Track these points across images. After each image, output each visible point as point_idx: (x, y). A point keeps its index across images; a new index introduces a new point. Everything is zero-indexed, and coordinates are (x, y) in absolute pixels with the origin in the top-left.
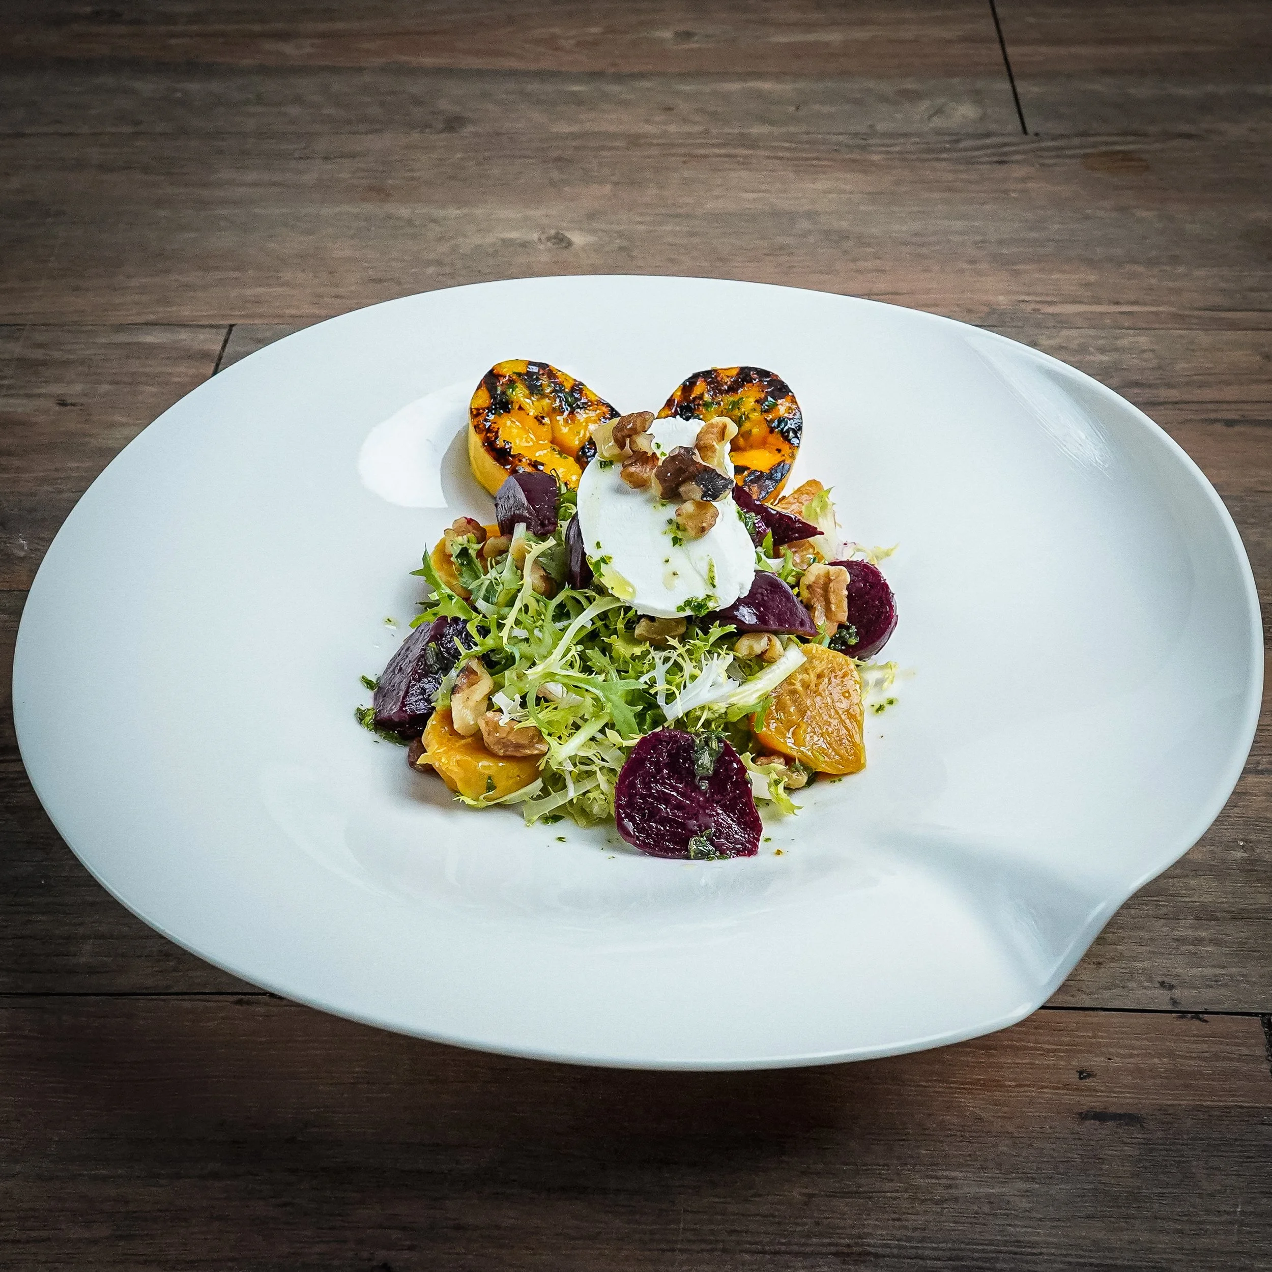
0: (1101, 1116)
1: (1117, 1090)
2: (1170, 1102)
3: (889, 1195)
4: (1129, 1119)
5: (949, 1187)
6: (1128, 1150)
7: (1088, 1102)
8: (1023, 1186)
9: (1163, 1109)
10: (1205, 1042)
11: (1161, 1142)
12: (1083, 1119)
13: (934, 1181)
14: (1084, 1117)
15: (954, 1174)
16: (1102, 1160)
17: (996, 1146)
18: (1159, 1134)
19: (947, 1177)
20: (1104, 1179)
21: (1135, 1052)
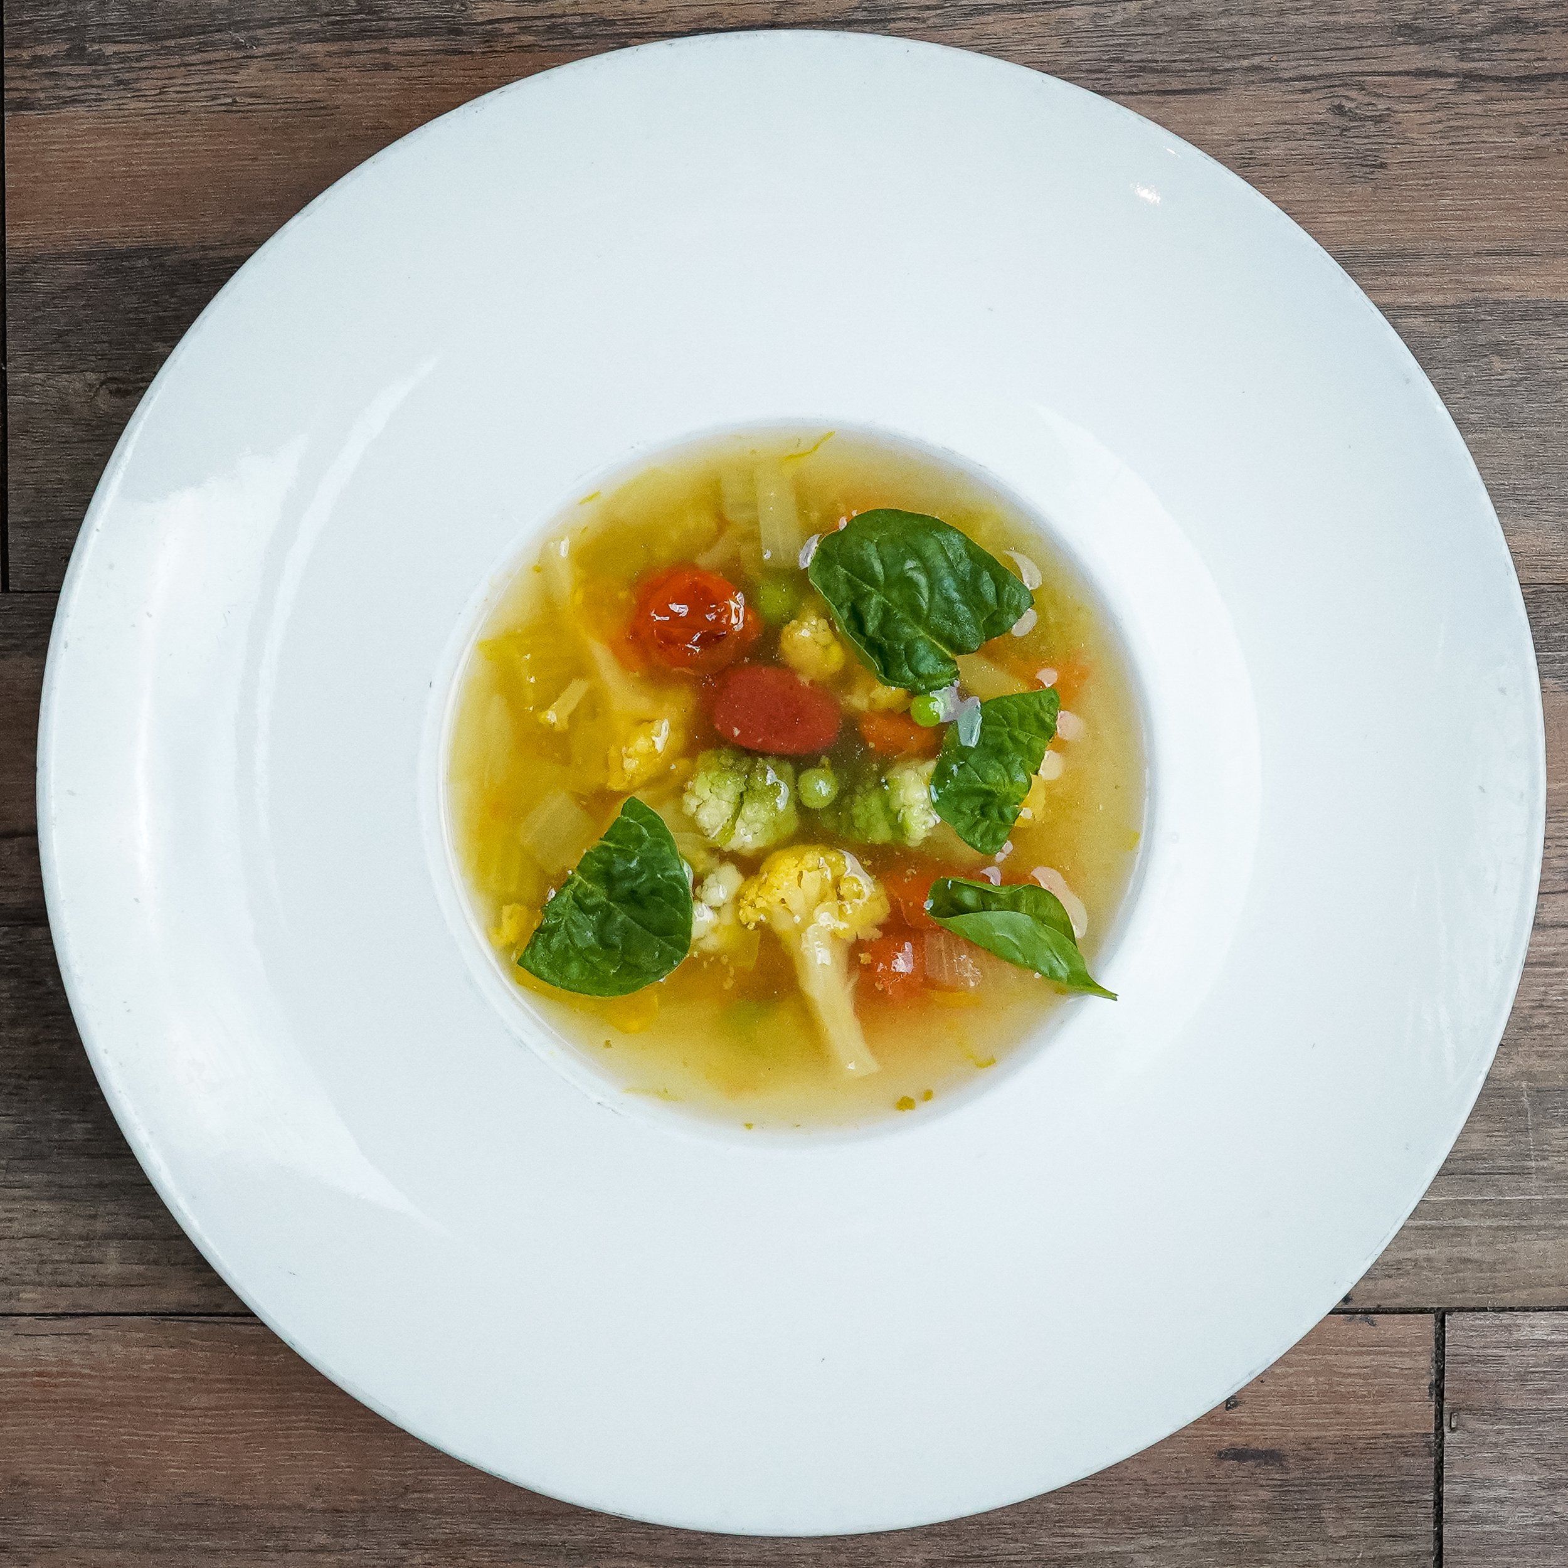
0: (1239, 1455)
1: (1263, 1420)
2: (1315, 1434)
3: (1012, 1558)
4: (1271, 1457)
5: (1073, 1546)
6: (1264, 1494)
7: (1229, 1439)
8: (1148, 1542)
9: (1307, 1444)
10: (1369, 1353)
11: (1297, 1482)
12: (1222, 1458)
13: (1060, 1540)
14: (1222, 1456)
15: (1080, 1530)
16: (1233, 1508)
17: (1128, 1496)
18: (1298, 1474)
19: (1073, 1535)
20: (1232, 1530)
21: (1291, 1371)
